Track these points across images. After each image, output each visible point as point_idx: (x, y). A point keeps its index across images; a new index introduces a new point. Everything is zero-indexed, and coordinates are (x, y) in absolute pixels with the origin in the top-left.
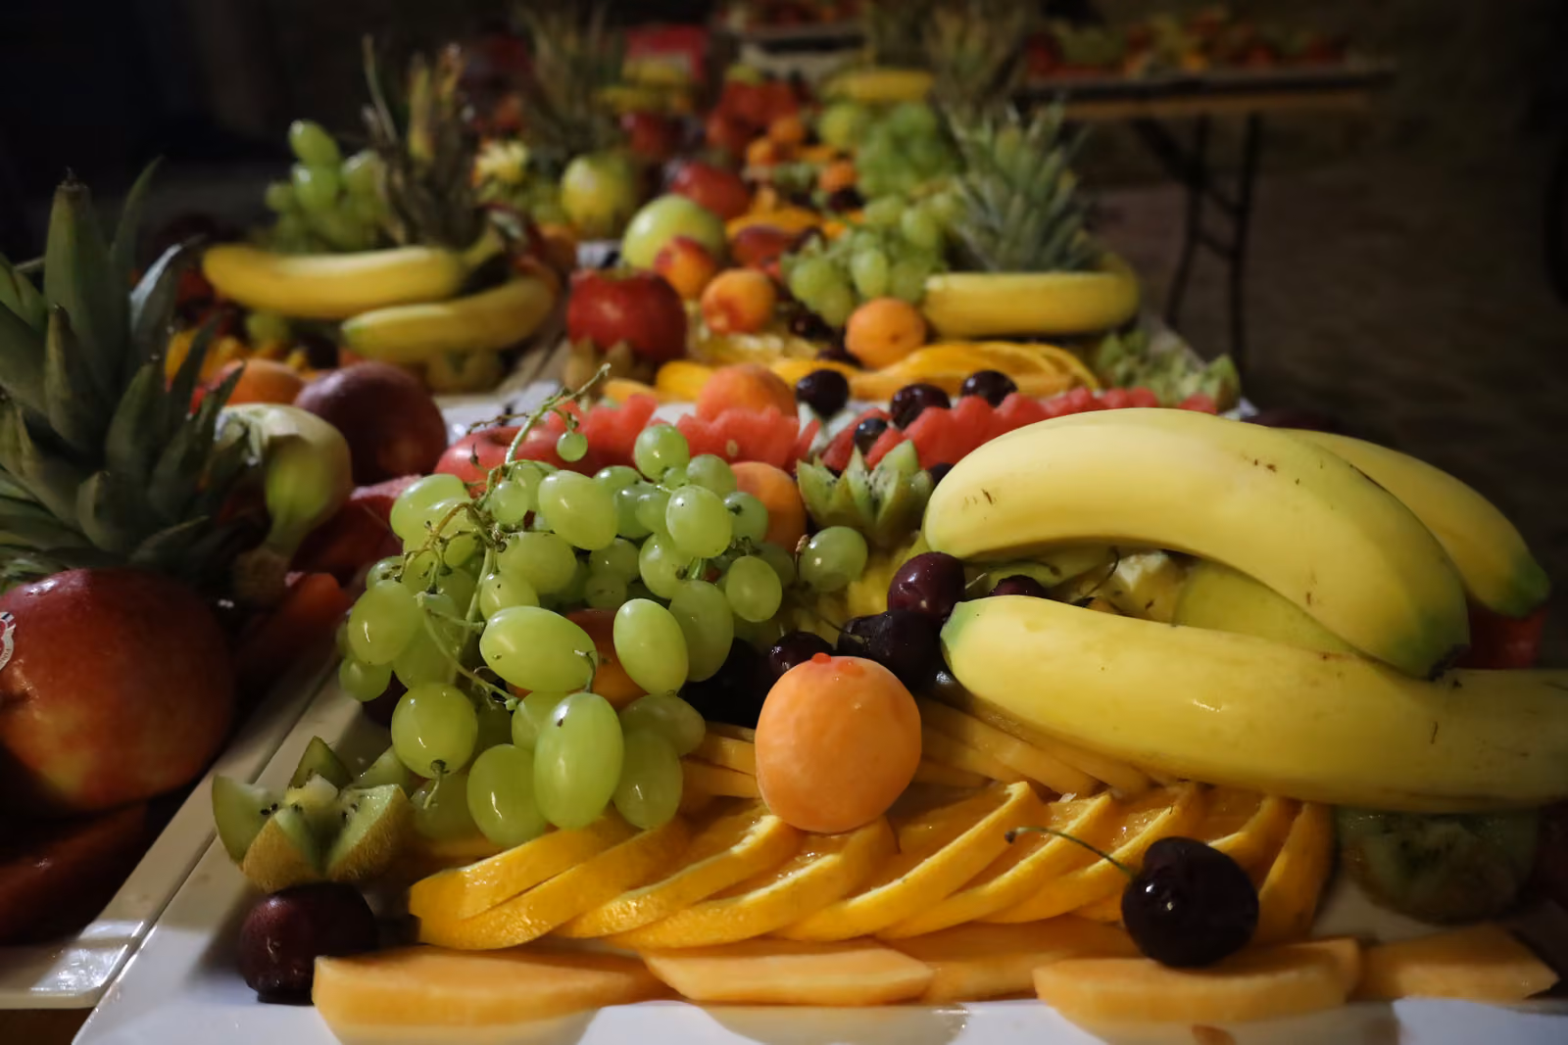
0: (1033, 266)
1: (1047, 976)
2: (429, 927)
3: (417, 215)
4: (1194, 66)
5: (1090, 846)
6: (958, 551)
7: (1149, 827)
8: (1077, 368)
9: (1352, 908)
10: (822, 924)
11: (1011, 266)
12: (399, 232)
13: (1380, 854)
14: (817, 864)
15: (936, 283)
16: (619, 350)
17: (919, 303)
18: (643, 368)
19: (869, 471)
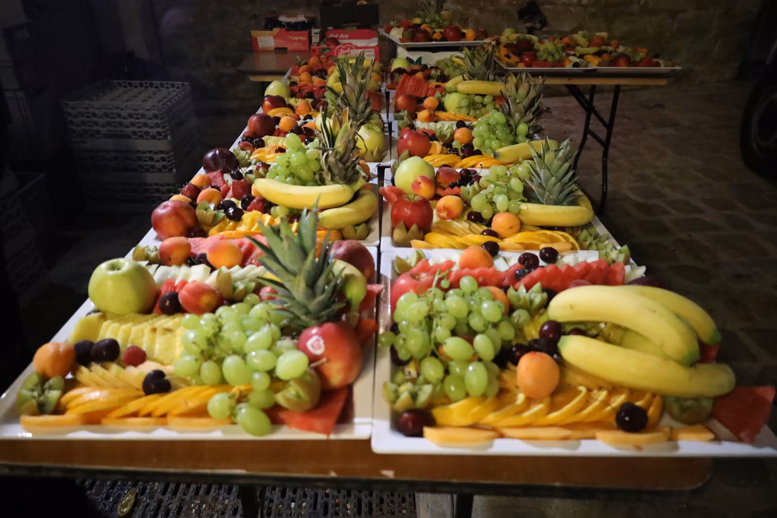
0: (556, 203)
1: (600, 434)
2: (439, 420)
3: (336, 171)
4: (594, 64)
5: (606, 403)
6: (560, 320)
7: (619, 400)
8: (572, 240)
9: (667, 421)
10: (542, 421)
11: (550, 202)
12: (328, 178)
13: (675, 408)
14: (537, 408)
15: (524, 206)
16: (414, 227)
17: (518, 214)
18: (421, 234)
19: (527, 290)
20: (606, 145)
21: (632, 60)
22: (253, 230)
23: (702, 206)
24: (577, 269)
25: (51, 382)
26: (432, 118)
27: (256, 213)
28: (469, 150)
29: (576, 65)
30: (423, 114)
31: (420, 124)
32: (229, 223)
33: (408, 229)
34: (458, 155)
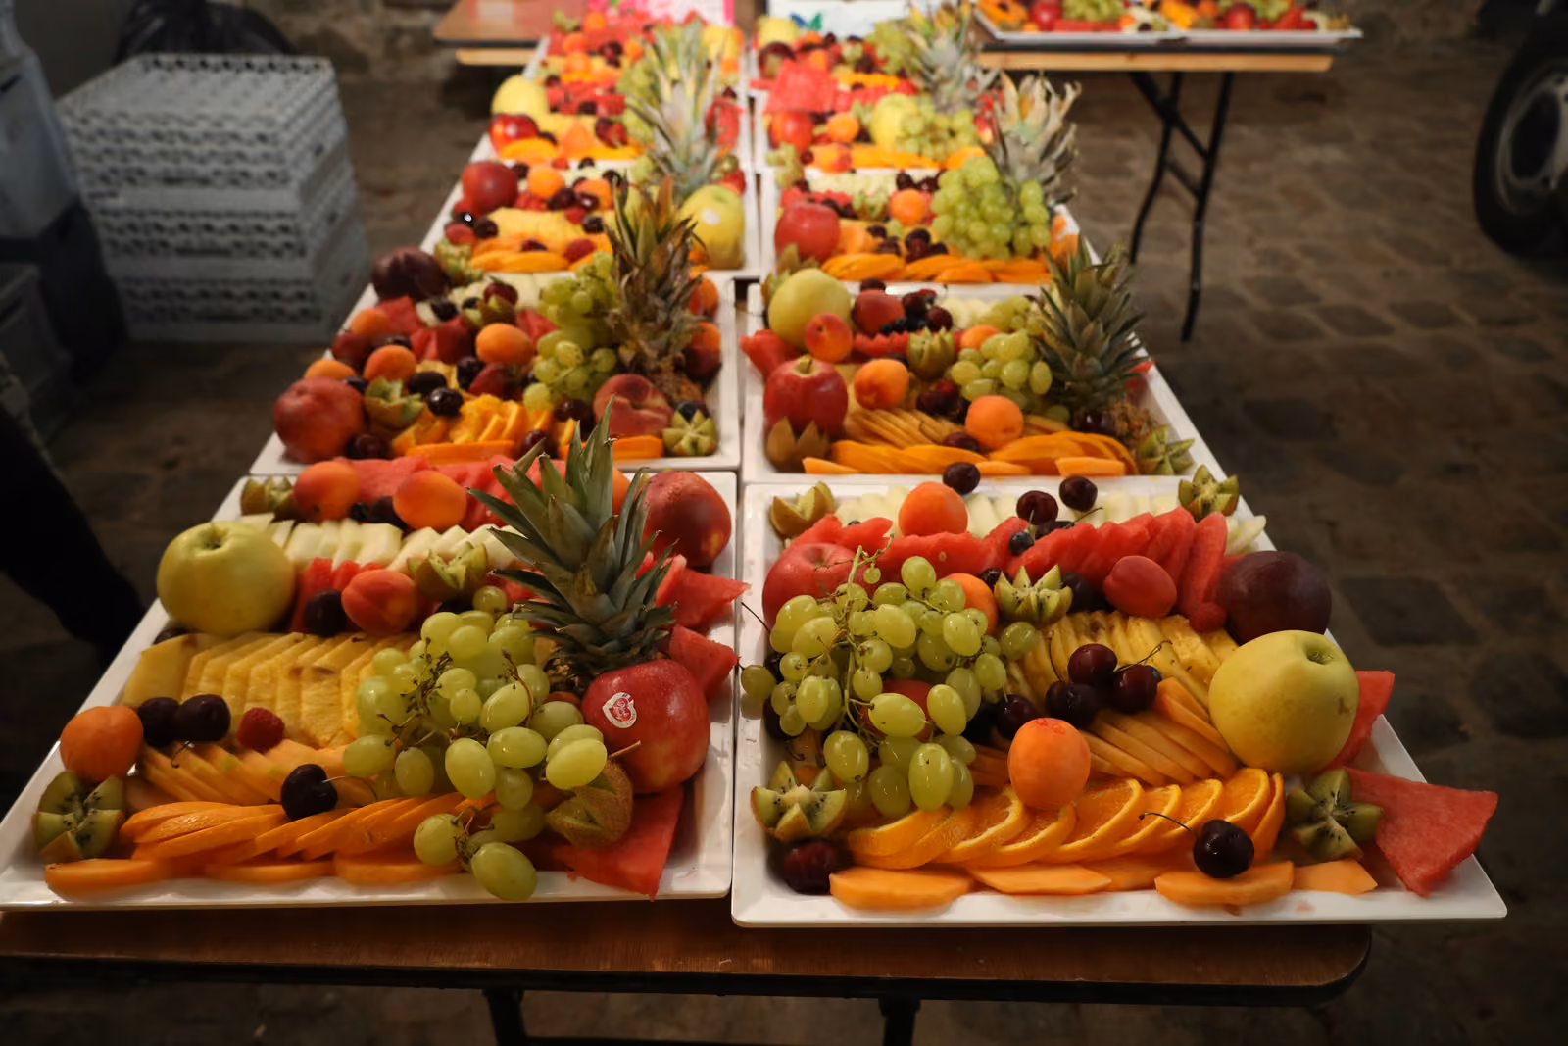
7: (1201, 811)
8: (1125, 453)
14: (1045, 831)
16: (811, 429)
18: (825, 442)
19: (1033, 582)
20: (1202, 192)
21: (1260, 14)
22: (482, 439)
23: (1389, 318)
24: (1133, 531)
25: (100, 790)
26: (844, 165)
27: (486, 400)
28: (921, 246)
29: (1145, 27)
30: (824, 153)
31: (820, 179)
32: (433, 422)
33: (798, 431)
34: (898, 253)
